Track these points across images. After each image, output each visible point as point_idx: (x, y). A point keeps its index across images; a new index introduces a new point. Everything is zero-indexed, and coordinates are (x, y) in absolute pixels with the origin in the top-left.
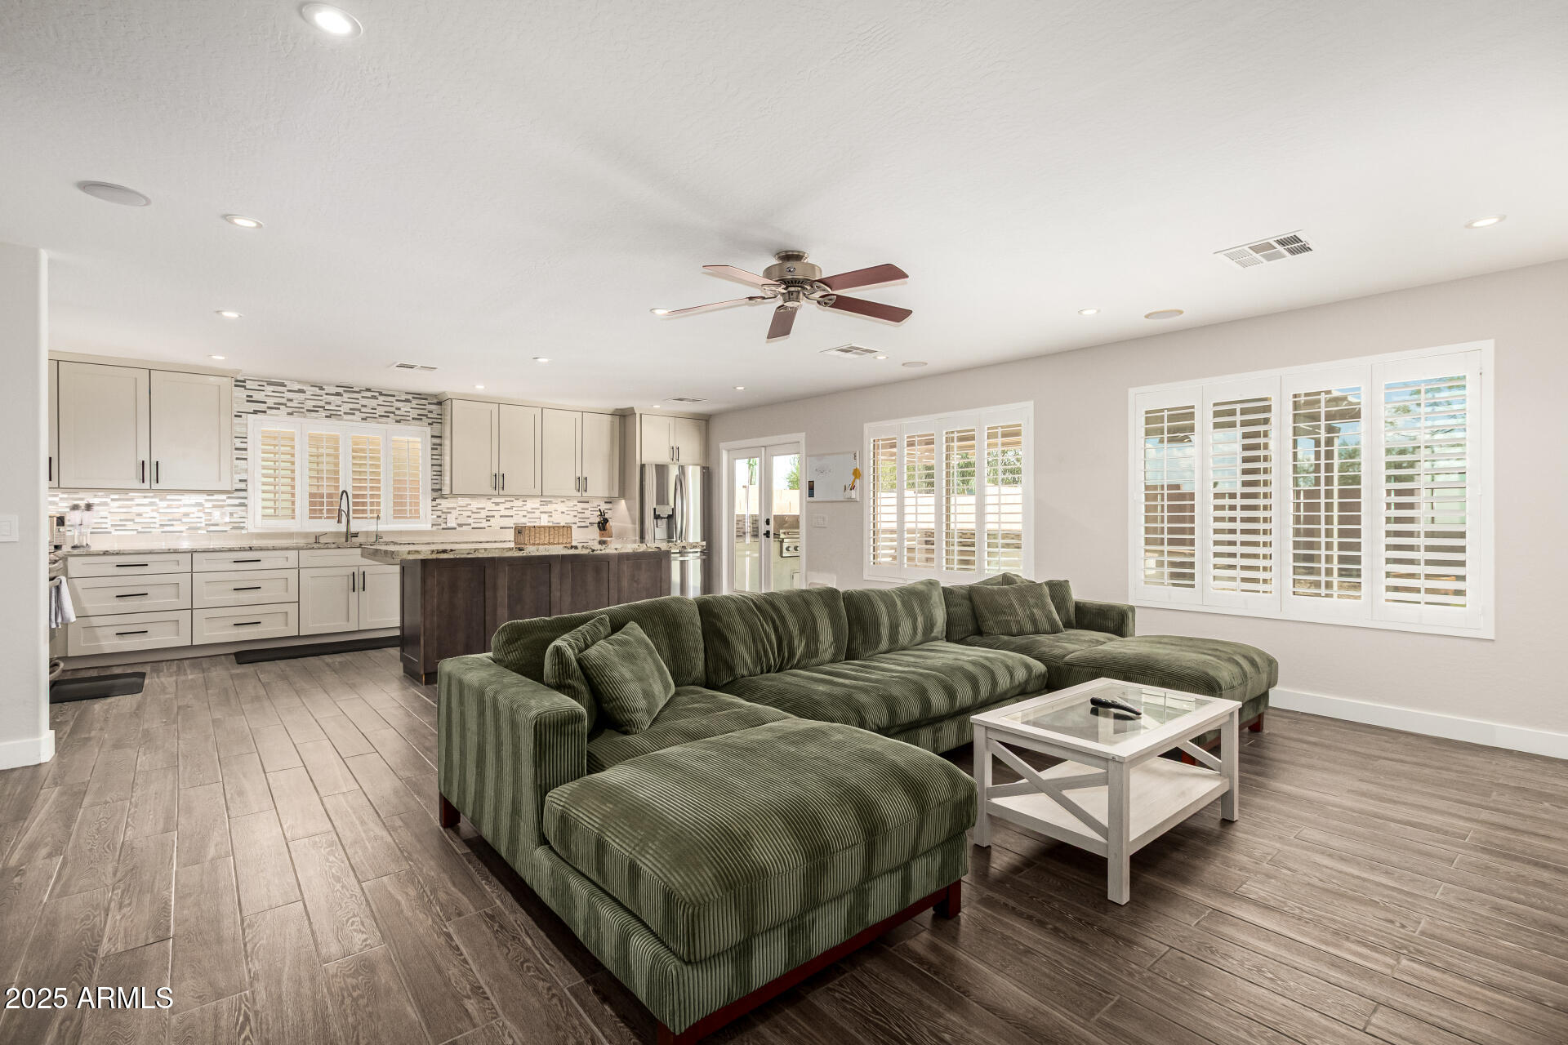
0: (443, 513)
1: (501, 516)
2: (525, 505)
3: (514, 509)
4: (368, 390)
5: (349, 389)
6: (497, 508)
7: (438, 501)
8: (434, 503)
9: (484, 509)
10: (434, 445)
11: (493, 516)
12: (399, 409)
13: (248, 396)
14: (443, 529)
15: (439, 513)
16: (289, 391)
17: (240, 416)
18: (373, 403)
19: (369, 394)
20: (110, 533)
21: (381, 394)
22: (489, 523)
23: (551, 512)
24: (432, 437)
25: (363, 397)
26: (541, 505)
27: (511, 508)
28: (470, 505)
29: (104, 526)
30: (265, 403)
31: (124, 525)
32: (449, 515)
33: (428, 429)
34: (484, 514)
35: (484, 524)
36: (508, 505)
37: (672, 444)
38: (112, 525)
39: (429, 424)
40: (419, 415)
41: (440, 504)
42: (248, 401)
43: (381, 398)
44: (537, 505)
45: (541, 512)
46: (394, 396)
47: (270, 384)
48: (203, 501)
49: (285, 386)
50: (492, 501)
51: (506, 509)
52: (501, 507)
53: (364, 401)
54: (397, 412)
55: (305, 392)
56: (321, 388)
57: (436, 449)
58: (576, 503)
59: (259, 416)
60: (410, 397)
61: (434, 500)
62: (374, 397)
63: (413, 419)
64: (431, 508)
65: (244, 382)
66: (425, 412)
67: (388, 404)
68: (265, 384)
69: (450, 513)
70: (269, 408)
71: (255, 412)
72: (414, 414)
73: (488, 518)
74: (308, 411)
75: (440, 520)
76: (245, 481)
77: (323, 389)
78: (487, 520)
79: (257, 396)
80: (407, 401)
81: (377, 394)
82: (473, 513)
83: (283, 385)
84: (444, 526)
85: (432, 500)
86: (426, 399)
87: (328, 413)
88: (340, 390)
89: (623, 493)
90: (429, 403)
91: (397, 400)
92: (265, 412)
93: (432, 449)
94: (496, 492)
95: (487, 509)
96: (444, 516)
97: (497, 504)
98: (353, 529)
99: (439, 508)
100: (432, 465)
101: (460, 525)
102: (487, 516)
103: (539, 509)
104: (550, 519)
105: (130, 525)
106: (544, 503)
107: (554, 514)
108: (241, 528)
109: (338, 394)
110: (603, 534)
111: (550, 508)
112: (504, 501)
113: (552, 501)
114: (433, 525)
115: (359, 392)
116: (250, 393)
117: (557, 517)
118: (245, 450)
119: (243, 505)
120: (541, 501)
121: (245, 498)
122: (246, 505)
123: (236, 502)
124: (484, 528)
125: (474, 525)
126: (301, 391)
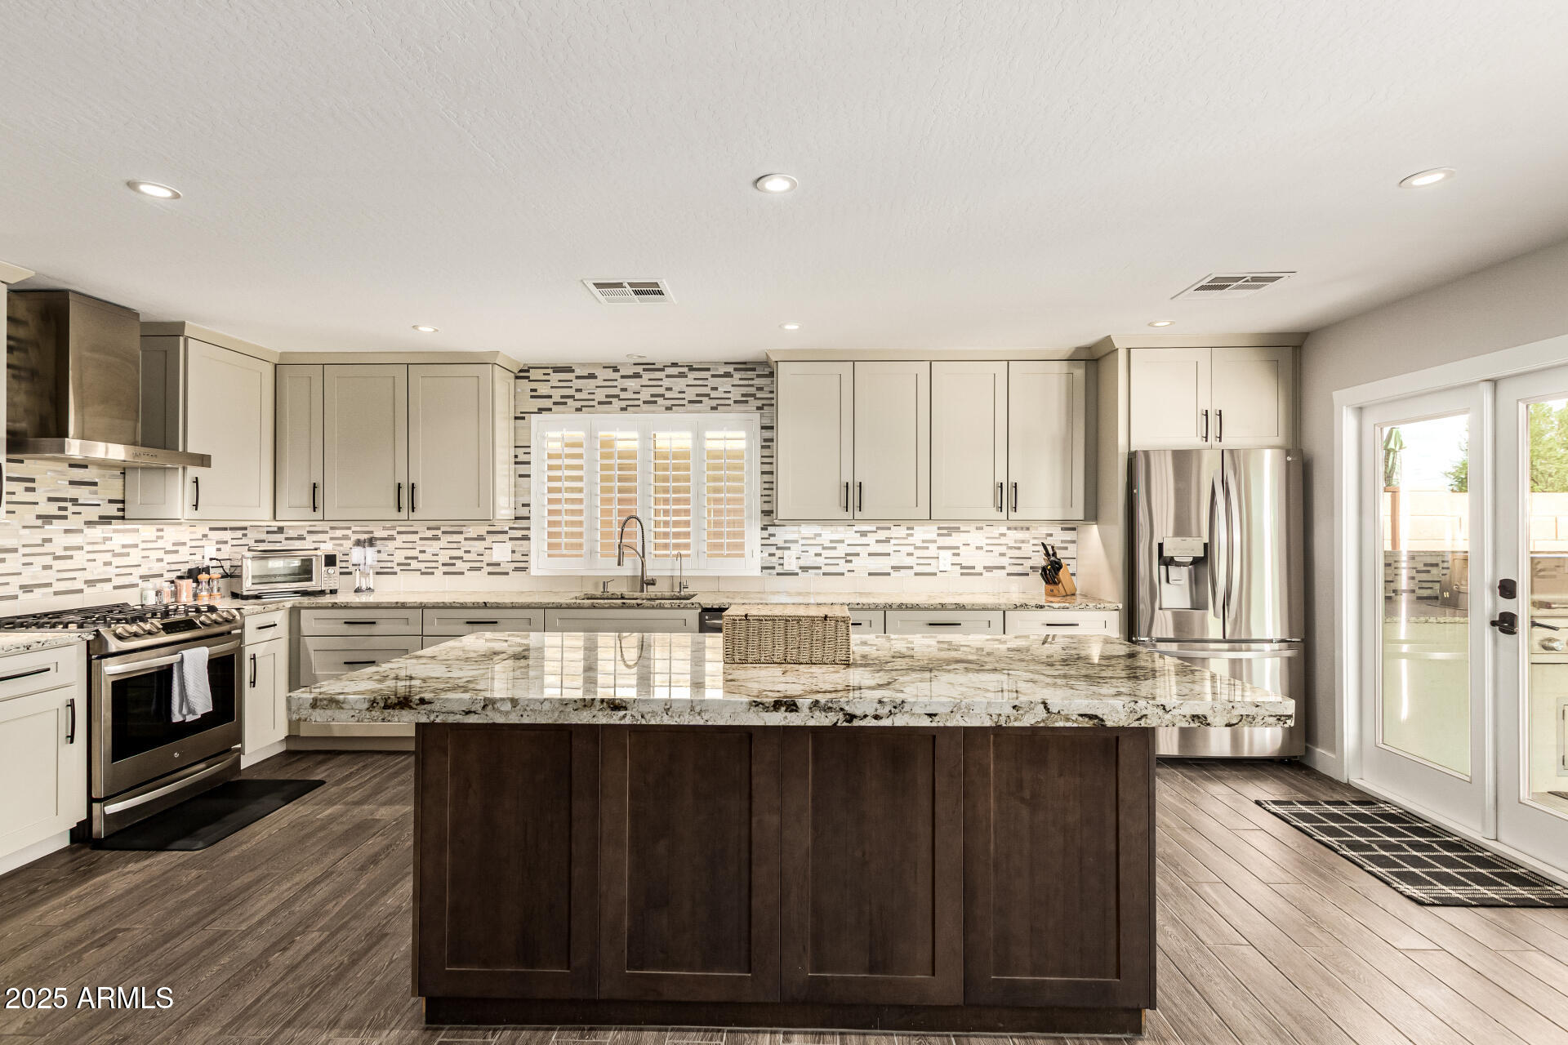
0: (778, 548)
1: (870, 555)
2: (912, 535)
3: (892, 542)
4: (674, 365)
5: (650, 367)
6: (864, 540)
7: (771, 530)
8: (765, 534)
9: (842, 542)
10: (765, 440)
11: (858, 555)
12: (716, 389)
13: (532, 390)
14: (778, 574)
15: (773, 550)
16: (578, 377)
17: (523, 418)
18: (682, 382)
19: (674, 371)
20: (395, 573)
21: (691, 369)
22: (849, 566)
23: (958, 548)
24: (763, 428)
25: (667, 376)
26: (939, 535)
27: (887, 541)
28: (820, 535)
29: (389, 565)
30: (550, 397)
31: (409, 564)
32: (786, 552)
33: (757, 415)
34: (842, 550)
35: (843, 567)
36: (882, 535)
37: (1205, 405)
38: (399, 564)
39: (758, 408)
40: (743, 395)
41: (774, 535)
42: (532, 397)
43: (692, 375)
44: (933, 536)
45: (939, 548)
46: (708, 370)
47: (557, 370)
48: (485, 533)
49: (573, 371)
50: (855, 528)
51: (877, 541)
52: (871, 539)
53: (667, 383)
54: (714, 394)
55: (596, 377)
56: (616, 370)
57: (769, 447)
58: (1003, 530)
59: (545, 415)
60: (731, 368)
61: (764, 528)
62: (682, 375)
63: (735, 402)
64: (759, 542)
65: (528, 371)
66: (752, 390)
67: (701, 382)
68: (549, 371)
69: (789, 548)
70: (555, 403)
71: (540, 411)
72: (736, 394)
73: (848, 558)
74: (600, 403)
75: (774, 560)
76: (528, 505)
77: (618, 371)
78: (847, 561)
79: (543, 389)
80: (727, 375)
81: (685, 370)
82: (824, 548)
83: (569, 370)
84: (779, 569)
85: (762, 529)
86: (754, 370)
87: (624, 404)
88: (639, 369)
89: (1093, 513)
90: (759, 376)
91: (713, 376)
92: (550, 410)
93: (763, 447)
94: (849, 515)
95: (847, 542)
96: (779, 553)
97: (864, 534)
98: (649, 574)
99: (772, 540)
100: (763, 473)
101: (804, 569)
102: (847, 555)
103: (935, 541)
104: (957, 560)
105: (414, 564)
106: (945, 532)
107: (963, 550)
108: (524, 569)
109: (637, 376)
110: (1052, 591)
111: (955, 539)
112: (874, 529)
113: (959, 528)
114: (763, 568)
115: (663, 370)
116: (534, 385)
117: (968, 557)
118: (529, 463)
119: (526, 538)
120: (939, 528)
121: (529, 529)
122: (529, 539)
123: (519, 534)
124: (843, 574)
125: (826, 569)
126: (592, 376)
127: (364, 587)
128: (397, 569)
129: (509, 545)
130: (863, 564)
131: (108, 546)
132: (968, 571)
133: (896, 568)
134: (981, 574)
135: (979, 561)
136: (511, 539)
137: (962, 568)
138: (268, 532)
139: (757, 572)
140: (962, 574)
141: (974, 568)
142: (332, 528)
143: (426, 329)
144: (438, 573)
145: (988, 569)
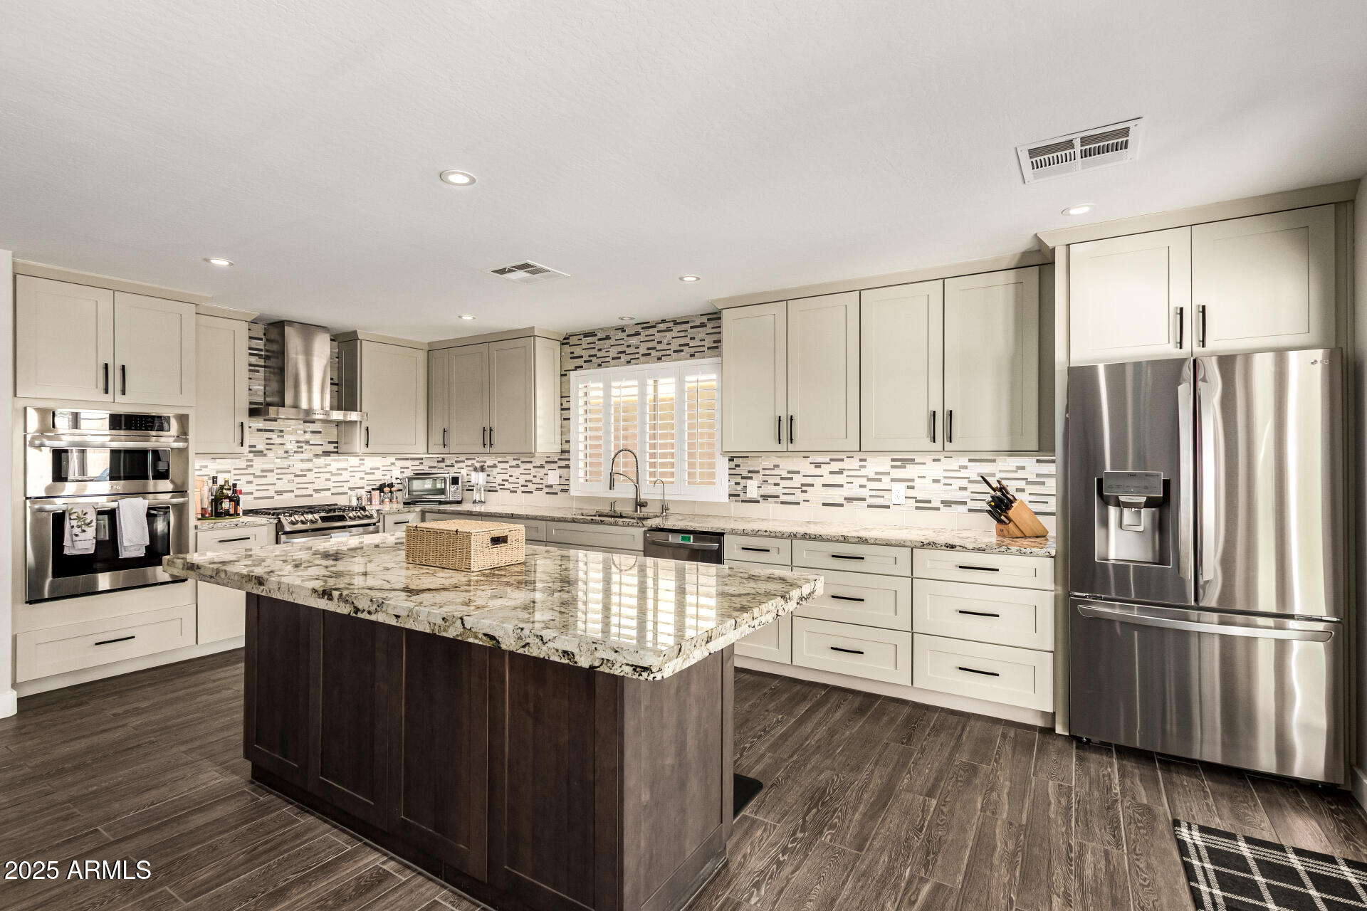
0: (743, 478)
1: (824, 485)
2: (864, 467)
3: (846, 473)
4: (663, 321)
5: (647, 326)
6: (818, 471)
7: (737, 461)
8: (732, 465)
9: (798, 472)
11: (812, 485)
12: (694, 338)
13: (571, 353)
14: (742, 501)
15: (738, 479)
16: (599, 340)
17: (566, 375)
18: (669, 335)
19: (663, 327)
20: (497, 491)
21: (676, 323)
22: (804, 496)
23: (912, 480)
25: (658, 332)
26: (893, 467)
27: (840, 472)
28: (778, 466)
29: (494, 485)
30: (582, 357)
31: (504, 485)
32: (749, 482)
34: (798, 480)
35: (799, 496)
36: (835, 466)
37: (1180, 301)
38: (499, 485)
40: (714, 342)
41: (739, 466)
42: (571, 358)
43: (676, 328)
44: (886, 468)
45: (892, 480)
46: (688, 322)
47: (586, 335)
48: (544, 463)
49: (596, 335)
50: (810, 460)
51: (831, 473)
52: (825, 470)
53: (658, 337)
54: (692, 343)
55: (610, 338)
56: (623, 330)
59: (579, 372)
60: (704, 319)
62: (669, 330)
63: (708, 348)
64: (727, 472)
65: (568, 338)
67: (683, 334)
68: (581, 337)
69: (751, 478)
70: (585, 362)
71: (577, 368)
72: (709, 341)
73: (804, 488)
74: (613, 359)
75: (739, 488)
76: (569, 442)
77: (625, 331)
78: (803, 491)
79: (578, 351)
80: (703, 325)
81: (671, 325)
82: (782, 478)
83: (594, 334)
84: (742, 497)
85: (730, 460)
87: (629, 358)
88: (639, 328)
91: (692, 327)
92: (582, 367)
94: (783, 447)
95: (802, 473)
96: (743, 482)
97: (818, 465)
98: (643, 497)
99: (737, 471)
101: (765, 497)
102: (802, 485)
103: (888, 474)
104: (911, 493)
105: (507, 485)
106: (899, 463)
107: (918, 483)
108: (566, 491)
109: (637, 334)
110: (1002, 531)
111: (910, 471)
112: (828, 460)
113: (913, 460)
114: (730, 495)
115: (654, 327)
116: (572, 349)
117: (924, 490)
118: (569, 409)
119: (568, 467)
120: (893, 460)
121: (569, 460)
122: (569, 467)
123: (563, 463)
124: (798, 503)
125: (783, 498)
126: (608, 338)
127: (477, 500)
128: (498, 488)
129: (558, 472)
130: (818, 494)
131: (328, 469)
132: (923, 505)
133: (848, 499)
134: (938, 509)
135: (937, 494)
136: (559, 467)
137: (917, 501)
138: (438, 462)
139: (726, 499)
140: (917, 508)
141: (929, 502)
142: (467, 459)
143: (467, 318)
144: (519, 491)
145: (946, 503)
